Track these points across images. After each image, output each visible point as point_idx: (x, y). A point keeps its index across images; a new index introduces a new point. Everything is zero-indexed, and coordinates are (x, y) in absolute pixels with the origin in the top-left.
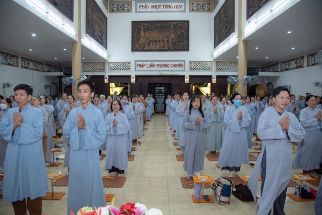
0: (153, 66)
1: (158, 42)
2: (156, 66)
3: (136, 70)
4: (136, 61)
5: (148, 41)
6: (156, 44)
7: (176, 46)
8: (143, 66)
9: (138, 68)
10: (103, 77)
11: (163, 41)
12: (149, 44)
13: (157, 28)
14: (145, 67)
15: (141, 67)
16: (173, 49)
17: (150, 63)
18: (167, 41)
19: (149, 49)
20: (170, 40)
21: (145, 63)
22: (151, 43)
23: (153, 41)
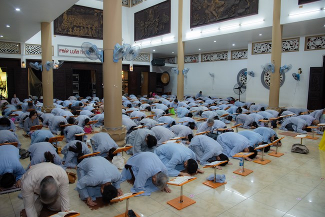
0: (76, 52)
1: (82, 28)
2: (80, 52)
3: (58, 55)
4: (59, 45)
5: (72, 26)
6: (80, 30)
7: (99, 35)
8: (67, 51)
9: (61, 53)
10: (19, 60)
11: (87, 28)
12: (73, 29)
13: (81, 13)
14: (69, 52)
15: (64, 52)
16: (97, 37)
17: (74, 49)
18: (91, 28)
19: (74, 34)
20: (94, 28)
21: (68, 48)
22: (75, 28)
23: (77, 27)
